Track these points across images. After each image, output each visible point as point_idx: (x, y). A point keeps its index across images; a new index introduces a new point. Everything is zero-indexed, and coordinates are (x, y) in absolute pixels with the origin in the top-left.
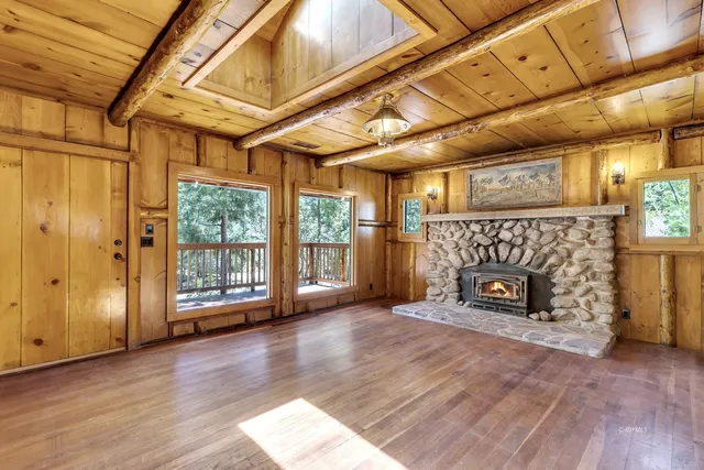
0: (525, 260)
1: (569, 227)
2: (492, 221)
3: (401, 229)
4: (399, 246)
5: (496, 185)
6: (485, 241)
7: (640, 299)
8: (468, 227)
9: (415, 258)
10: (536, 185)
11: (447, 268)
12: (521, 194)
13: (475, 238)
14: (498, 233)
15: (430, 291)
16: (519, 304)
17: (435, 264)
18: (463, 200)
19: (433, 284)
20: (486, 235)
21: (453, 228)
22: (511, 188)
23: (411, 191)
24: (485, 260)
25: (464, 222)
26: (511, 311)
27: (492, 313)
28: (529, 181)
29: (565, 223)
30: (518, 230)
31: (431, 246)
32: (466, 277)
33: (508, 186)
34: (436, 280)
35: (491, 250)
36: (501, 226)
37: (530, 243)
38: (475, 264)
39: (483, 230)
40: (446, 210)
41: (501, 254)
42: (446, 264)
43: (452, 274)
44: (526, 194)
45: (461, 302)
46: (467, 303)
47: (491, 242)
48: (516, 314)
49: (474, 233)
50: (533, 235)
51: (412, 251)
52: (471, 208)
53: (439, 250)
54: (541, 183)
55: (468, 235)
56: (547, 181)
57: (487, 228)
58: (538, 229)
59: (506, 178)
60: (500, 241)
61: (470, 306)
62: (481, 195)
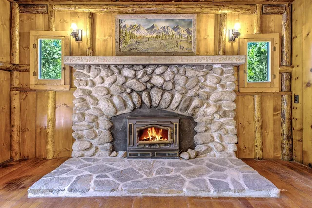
0: (175, 103)
1: (207, 73)
2: (144, 66)
3: (35, 74)
4: (31, 96)
5: (143, 32)
6: (139, 87)
7: (244, 128)
8: (120, 72)
9: (54, 108)
10: (178, 37)
11: (97, 117)
12: (165, 43)
13: (127, 84)
14: (150, 79)
15: (76, 146)
16: (172, 147)
17: (83, 115)
18: (111, 44)
19: (80, 138)
20: (138, 80)
21: (103, 73)
22: (158, 37)
23: (49, 28)
24: (138, 106)
25: (116, 66)
26: (164, 155)
27: (149, 160)
28: (172, 32)
29: (204, 70)
30: (168, 75)
31: (77, 94)
32: (118, 125)
33: (154, 35)
34: (85, 133)
35: (144, 95)
36: (153, 71)
37: (178, 87)
38: (128, 110)
39: (135, 76)
40: (93, 53)
41: (153, 99)
42: (97, 113)
43: (104, 124)
44: (170, 43)
45: (114, 153)
46: (121, 153)
47: (144, 87)
48: (170, 157)
49: (126, 78)
50: (180, 80)
51: (50, 101)
52: (120, 53)
53: (88, 99)
54: (181, 35)
55: (121, 80)
56: (185, 34)
57: (140, 74)
58: (184, 75)
59: (153, 27)
60: (153, 86)
61: (125, 156)
62: (129, 42)
